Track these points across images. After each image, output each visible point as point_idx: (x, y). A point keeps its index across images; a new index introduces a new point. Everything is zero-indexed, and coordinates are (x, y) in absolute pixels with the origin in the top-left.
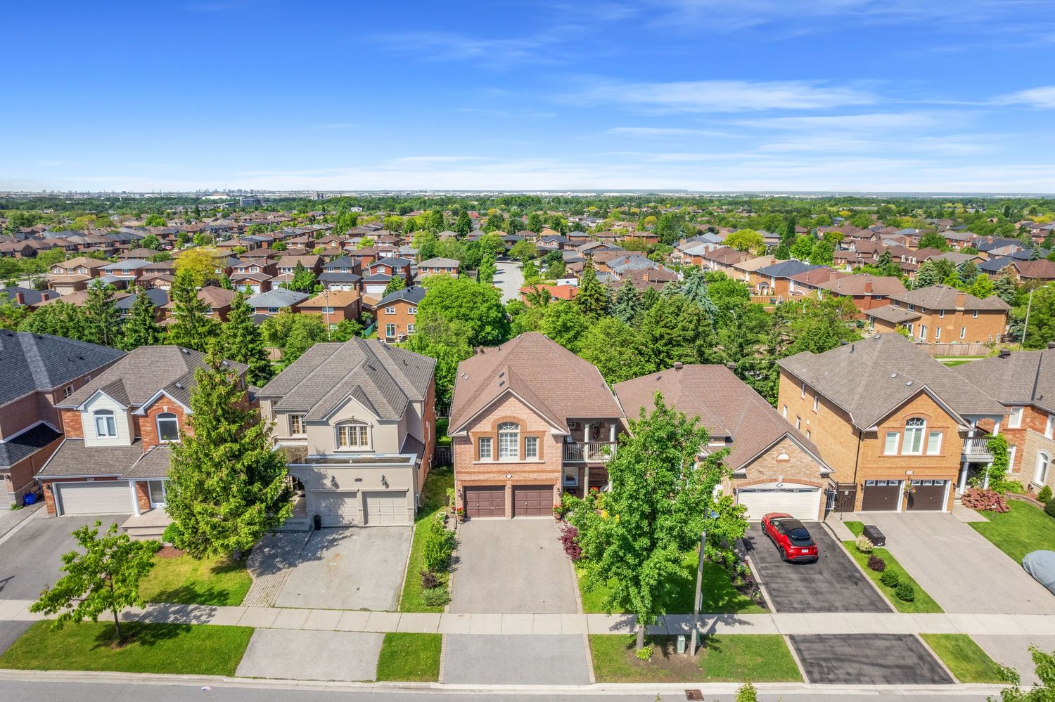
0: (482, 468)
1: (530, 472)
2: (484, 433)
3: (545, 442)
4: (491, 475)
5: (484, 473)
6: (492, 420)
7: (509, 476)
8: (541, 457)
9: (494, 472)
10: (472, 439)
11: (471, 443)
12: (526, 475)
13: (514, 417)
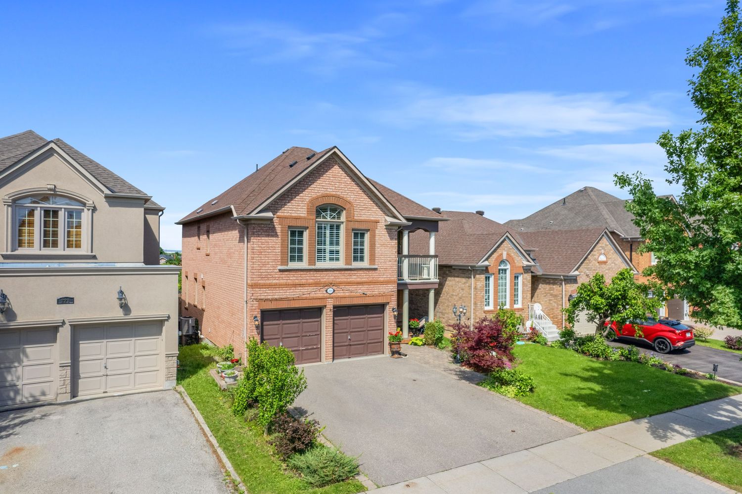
0: (293, 278)
1: (358, 283)
2: (296, 218)
3: (377, 238)
4: (305, 290)
5: (295, 285)
6: (308, 199)
7: (330, 290)
8: (372, 260)
9: (310, 285)
10: (278, 228)
11: (276, 235)
12: (352, 288)
13: (338, 197)
